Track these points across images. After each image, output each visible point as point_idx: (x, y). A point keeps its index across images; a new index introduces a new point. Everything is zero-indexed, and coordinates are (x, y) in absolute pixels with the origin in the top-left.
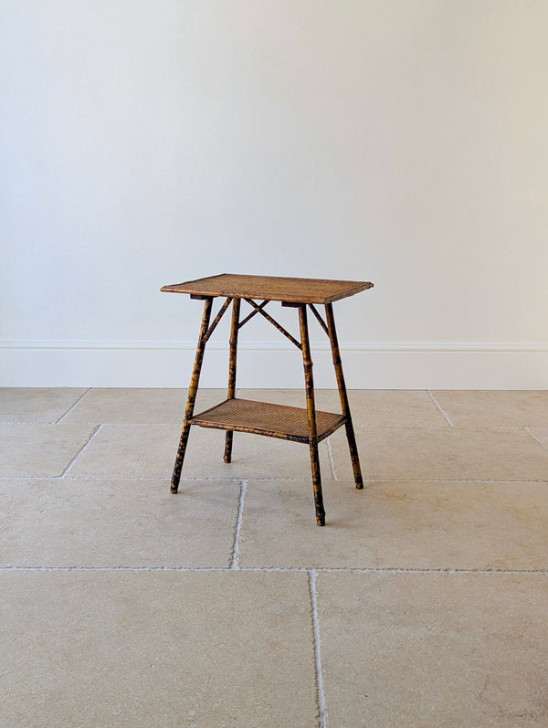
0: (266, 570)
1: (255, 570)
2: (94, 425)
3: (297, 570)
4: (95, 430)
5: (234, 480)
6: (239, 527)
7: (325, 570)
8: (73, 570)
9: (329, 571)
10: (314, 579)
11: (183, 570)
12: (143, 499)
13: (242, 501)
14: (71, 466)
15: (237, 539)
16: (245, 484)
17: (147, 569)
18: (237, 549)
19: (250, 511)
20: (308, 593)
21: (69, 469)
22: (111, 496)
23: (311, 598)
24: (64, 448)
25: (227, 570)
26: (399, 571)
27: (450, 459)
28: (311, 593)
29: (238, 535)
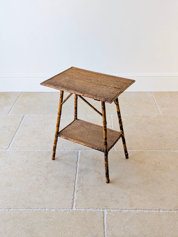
0: (86, 210)
1: (82, 210)
2: (22, 115)
3: (99, 210)
4: (23, 118)
5: (75, 151)
6: (76, 182)
7: (110, 210)
8: (10, 210)
9: (112, 210)
10: (105, 216)
11: (53, 210)
12: (39, 163)
13: (78, 165)
14: (12, 142)
15: (75, 190)
16: (79, 154)
17: (39, 209)
18: (75, 196)
19: (81, 171)
20: (103, 226)
21: (12, 143)
22: (27, 161)
23: (104, 229)
24: (10, 130)
25: (71, 210)
26: (140, 211)
27: (161, 136)
28: (104, 226)
29: (76, 187)
